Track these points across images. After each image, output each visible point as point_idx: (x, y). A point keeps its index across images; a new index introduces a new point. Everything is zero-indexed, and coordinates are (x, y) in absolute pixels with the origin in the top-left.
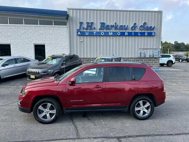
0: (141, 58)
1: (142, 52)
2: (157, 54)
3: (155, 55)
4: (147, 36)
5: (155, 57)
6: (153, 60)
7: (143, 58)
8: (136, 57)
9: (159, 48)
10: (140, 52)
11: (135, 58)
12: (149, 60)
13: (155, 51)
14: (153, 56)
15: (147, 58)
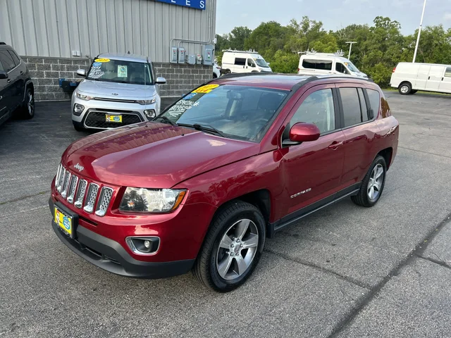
0: (178, 65)
1: (180, 49)
2: (209, 56)
3: (205, 59)
4: (189, 7)
5: (206, 63)
6: (201, 72)
7: (181, 65)
8: (167, 62)
9: (212, 43)
10: (176, 49)
11: (164, 65)
12: (193, 72)
13: (206, 50)
14: (202, 61)
15: (190, 66)
